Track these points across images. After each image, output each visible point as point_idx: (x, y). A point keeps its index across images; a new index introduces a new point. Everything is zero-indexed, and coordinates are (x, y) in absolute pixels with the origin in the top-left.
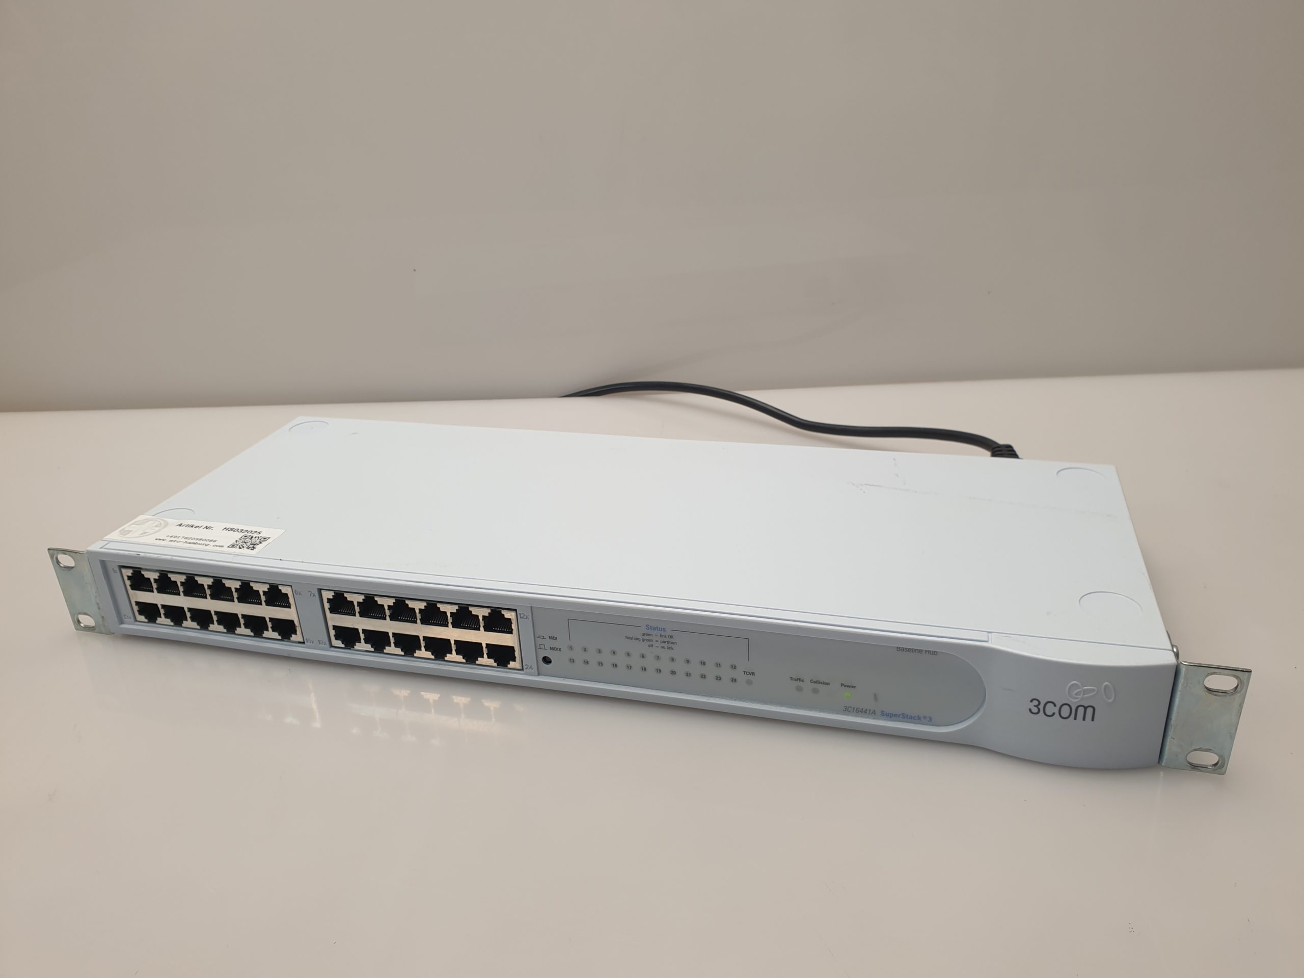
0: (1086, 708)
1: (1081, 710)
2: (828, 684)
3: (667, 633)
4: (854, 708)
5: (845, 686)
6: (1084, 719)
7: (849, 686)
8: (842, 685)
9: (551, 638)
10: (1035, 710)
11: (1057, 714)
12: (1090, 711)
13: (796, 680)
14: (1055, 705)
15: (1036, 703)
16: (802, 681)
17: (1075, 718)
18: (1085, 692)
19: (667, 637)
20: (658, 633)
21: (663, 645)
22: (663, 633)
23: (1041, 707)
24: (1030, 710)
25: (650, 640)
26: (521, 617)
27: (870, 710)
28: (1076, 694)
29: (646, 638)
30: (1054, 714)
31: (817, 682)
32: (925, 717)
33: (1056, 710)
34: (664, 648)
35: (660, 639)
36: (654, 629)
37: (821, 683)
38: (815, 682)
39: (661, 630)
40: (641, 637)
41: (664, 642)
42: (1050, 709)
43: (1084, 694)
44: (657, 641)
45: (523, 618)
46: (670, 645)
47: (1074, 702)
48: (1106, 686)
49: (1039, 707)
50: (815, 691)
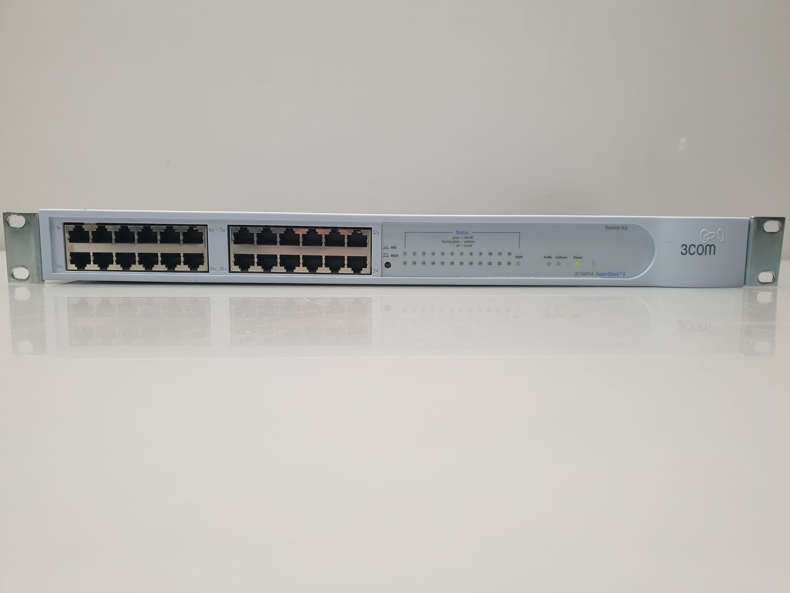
0: (710, 246)
1: (708, 247)
2: (566, 258)
3: (469, 235)
4: (581, 273)
5: (576, 258)
6: (710, 254)
7: (578, 258)
8: (574, 257)
9: (392, 248)
10: (684, 252)
11: (696, 252)
12: (713, 247)
13: (547, 258)
14: (695, 247)
15: (684, 247)
16: (551, 258)
17: (706, 254)
18: (710, 235)
19: (469, 238)
20: (463, 235)
21: (466, 244)
22: (466, 235)
23: (687, 249)
24: (682, 252)
25: (457, 242)
26: (374, 234)
27: (590, 273)
28: (705, 237)
29: (455, 241)
30: (695, 252)
31: (560, 257)
32: (621, 273)
33: (695, 250)
34: (466, 246)
35: (464, 240)
36: (461, 233)
37: (562, 258)
38: (558, 258)
39: (465, 233)
40: (452, 240)
41: (467, 242)
42: (693, 249)
43: (709, 237)
44: (462, 242)
45: (375, 234)
46: (470, 244)
47: (704, 243)
48: (720, 231)
49: (686, 250)
50: (558, 264)
